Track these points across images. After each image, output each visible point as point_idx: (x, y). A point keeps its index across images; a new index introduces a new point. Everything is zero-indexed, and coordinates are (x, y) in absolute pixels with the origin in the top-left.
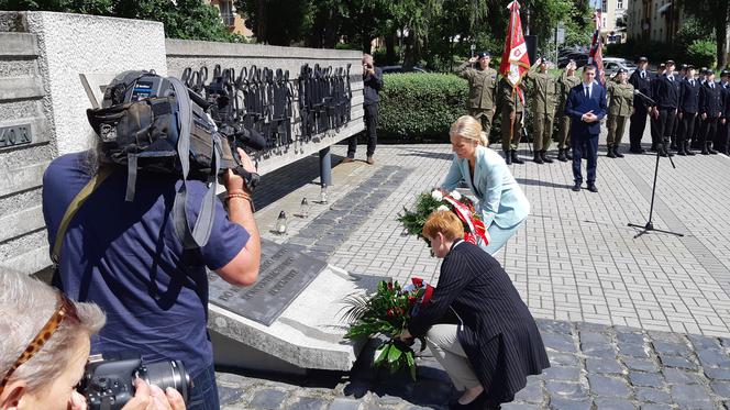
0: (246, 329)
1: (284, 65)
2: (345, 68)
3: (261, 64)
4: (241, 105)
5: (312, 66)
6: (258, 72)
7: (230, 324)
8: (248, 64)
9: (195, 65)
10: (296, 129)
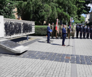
0: (10, 49)
1: (21, 22)
2: (31, 24)
3: (17, 22)
4: (14, 27)
5: (25, 23)
6: (16, 23)
7: (8, 48)
8: (15, 22)
9: (7, 21)
10: (22, 31)
